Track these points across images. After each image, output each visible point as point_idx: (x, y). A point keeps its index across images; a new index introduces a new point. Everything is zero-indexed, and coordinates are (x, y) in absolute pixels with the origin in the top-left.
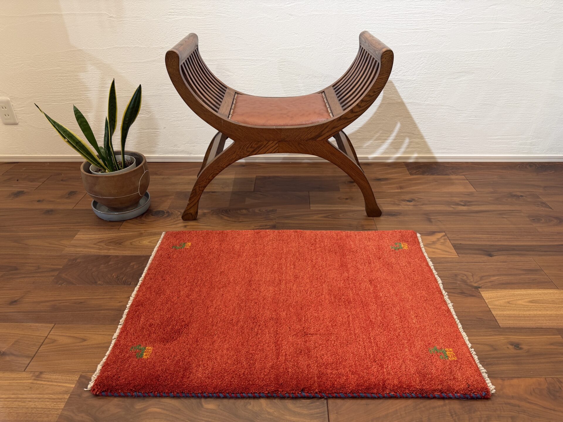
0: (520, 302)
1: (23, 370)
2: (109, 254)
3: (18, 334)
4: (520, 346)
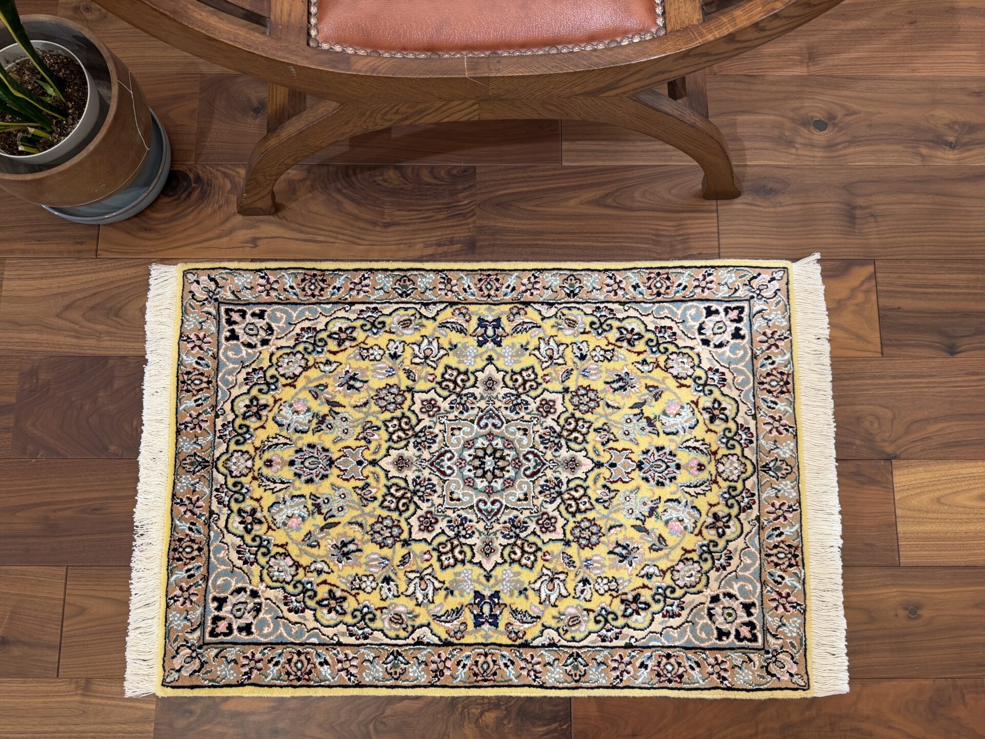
1: (55, 675)
4: (919, 612)
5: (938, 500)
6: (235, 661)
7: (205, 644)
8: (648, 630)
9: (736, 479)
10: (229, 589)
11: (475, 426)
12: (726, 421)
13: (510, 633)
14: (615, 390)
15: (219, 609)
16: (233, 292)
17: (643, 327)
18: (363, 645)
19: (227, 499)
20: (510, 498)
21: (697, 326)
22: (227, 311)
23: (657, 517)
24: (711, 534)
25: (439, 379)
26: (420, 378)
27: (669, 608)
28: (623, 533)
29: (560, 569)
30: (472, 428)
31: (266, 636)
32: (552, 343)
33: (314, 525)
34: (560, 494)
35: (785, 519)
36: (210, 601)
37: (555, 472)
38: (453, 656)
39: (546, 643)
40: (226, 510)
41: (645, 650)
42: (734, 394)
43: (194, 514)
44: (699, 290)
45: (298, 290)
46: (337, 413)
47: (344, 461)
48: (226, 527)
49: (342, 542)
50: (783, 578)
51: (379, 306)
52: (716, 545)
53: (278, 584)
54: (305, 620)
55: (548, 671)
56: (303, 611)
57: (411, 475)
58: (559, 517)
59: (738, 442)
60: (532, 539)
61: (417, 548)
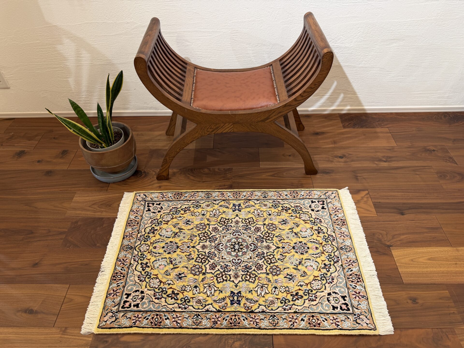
0: (421, 260)
1: (53, 326)
2: (102, 217)
3: (43, 294)
4: (417, 301)
5: (412, 260)
6: (130, 318)
7: (119, 311)
8: (303, 306)
9: (331, 252)
10: (132, 290)
11: (232, 235)
12: (324, 233)
13: (246, 307)
14: (282, 224)
15: (127, 298)
16: (151, 198)
17: (290, 206)
18: (184, 311)
19: (137, 259)
20: (245, 258)
21: (309, 206)
22: (148, 204)
23: (302, 265)
24: (324, 271)
25: (219, 221)
26: (212, 221)
27: (311, 298)
28: (290, 271)
29: (265, 283)
30: (230, 236)
31: (144, 308)
32: (259, 211)
33: (169, 268)
34: (264, 257)
35: (353, 265)
36: (124, 295)
37: (262, 250)
38: (222, 316)
39: (261, 311)
40: (136, 263)
41: (302, 314)
42: (326, 225)
43: (123, 264)
44: (308, 196)
45: (172, 197)
46: (181, 232)
47: (183, 247)
48: (135, 269)
49: (179, 273)
50: (356, 287)
51: (199, 201)
52: (327, 274)
53: (152, 289)
54: (161, 302)
55: (262, 322)
56: (161, 299)
57: (207, 251)
58: (264, 265)
59: (330, 240)
60: (253, 272)
61: (208, 276)
